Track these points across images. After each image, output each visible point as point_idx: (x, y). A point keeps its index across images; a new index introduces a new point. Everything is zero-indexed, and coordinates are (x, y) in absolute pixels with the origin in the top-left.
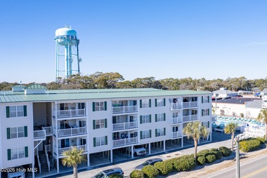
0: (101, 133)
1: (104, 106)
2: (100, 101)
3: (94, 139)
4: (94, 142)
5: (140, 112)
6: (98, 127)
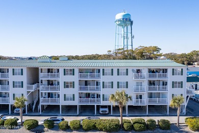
0: (70, 92)
1: (72, 72)
2: (69, 68)
3: (65, 95)
4: (65, 97)
5: (102, 79)
6: (67, 87)
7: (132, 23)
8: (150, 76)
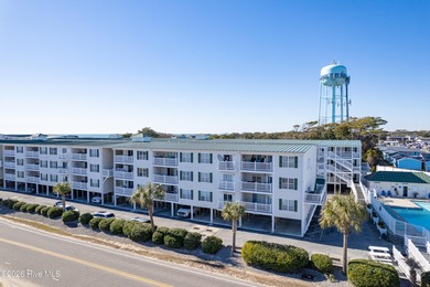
1: (146, 156)
2: (142, 150)
7: (348, 80)
8: (245, 167)
